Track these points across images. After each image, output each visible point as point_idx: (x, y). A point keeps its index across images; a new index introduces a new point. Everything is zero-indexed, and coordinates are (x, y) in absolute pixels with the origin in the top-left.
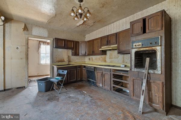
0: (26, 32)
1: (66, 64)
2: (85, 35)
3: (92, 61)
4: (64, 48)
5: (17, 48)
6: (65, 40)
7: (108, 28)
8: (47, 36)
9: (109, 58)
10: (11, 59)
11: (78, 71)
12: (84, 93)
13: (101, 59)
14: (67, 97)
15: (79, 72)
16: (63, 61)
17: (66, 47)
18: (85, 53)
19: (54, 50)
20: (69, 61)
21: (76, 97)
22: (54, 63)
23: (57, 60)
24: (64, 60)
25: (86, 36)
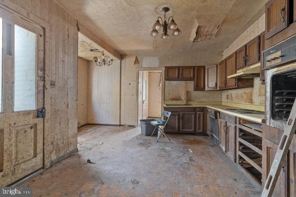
0: (136, 65)
1: (183, 104)
2: (223, 52)
3: (232, 100)
4: (178, 79)
5: (130, 84)
6: (179, 68)
7: (256, 26)
8: (158, 66)
9: (258, 94)
10: (125, 95)
11: (198, 116)
12: (189, 151)
13: (245, 96)
14: (161, 148)
15: (199, 118)
16: (179, 99)
17: (180, 78)
18: (214, 85)
19: (166, 84)
20: (189, 99)
21: (171, 152)
22: (166, 102)
23: (170, 97)
24: (180, 97)
25: (223, 54)
